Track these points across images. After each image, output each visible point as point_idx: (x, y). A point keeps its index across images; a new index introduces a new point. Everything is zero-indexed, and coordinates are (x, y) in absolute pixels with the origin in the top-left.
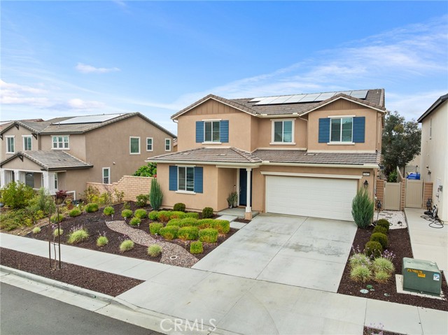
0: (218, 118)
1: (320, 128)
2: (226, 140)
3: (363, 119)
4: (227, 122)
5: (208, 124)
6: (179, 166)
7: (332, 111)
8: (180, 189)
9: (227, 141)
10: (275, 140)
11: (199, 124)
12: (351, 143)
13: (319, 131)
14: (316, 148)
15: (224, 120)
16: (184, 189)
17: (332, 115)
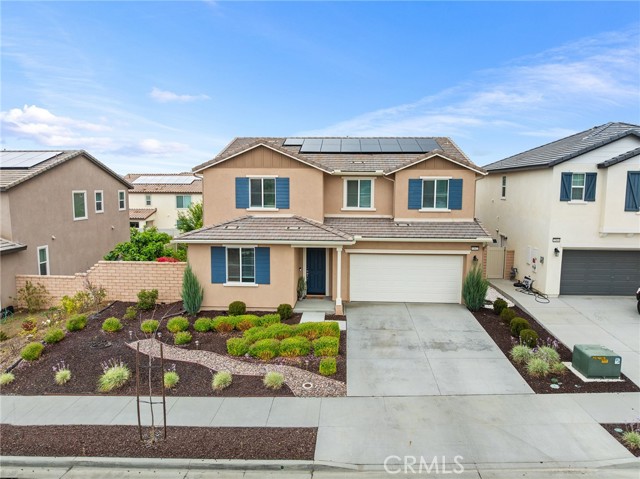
0: (273, 174)
1: (409, 190)
2: (285, 205)
3: (460, 182)
4: (287, 180)
5: (256, 183)
6: (228, 247)
7: (425, 171)
8: (230, 280)
9: (287, 206)
10: (348, 205)
11: (241, 183)
12: (446, 210)
13: (409, 194)
14: (404, 216)
15: (282, 176)
16: (238, 280)
17: (425, 175)
